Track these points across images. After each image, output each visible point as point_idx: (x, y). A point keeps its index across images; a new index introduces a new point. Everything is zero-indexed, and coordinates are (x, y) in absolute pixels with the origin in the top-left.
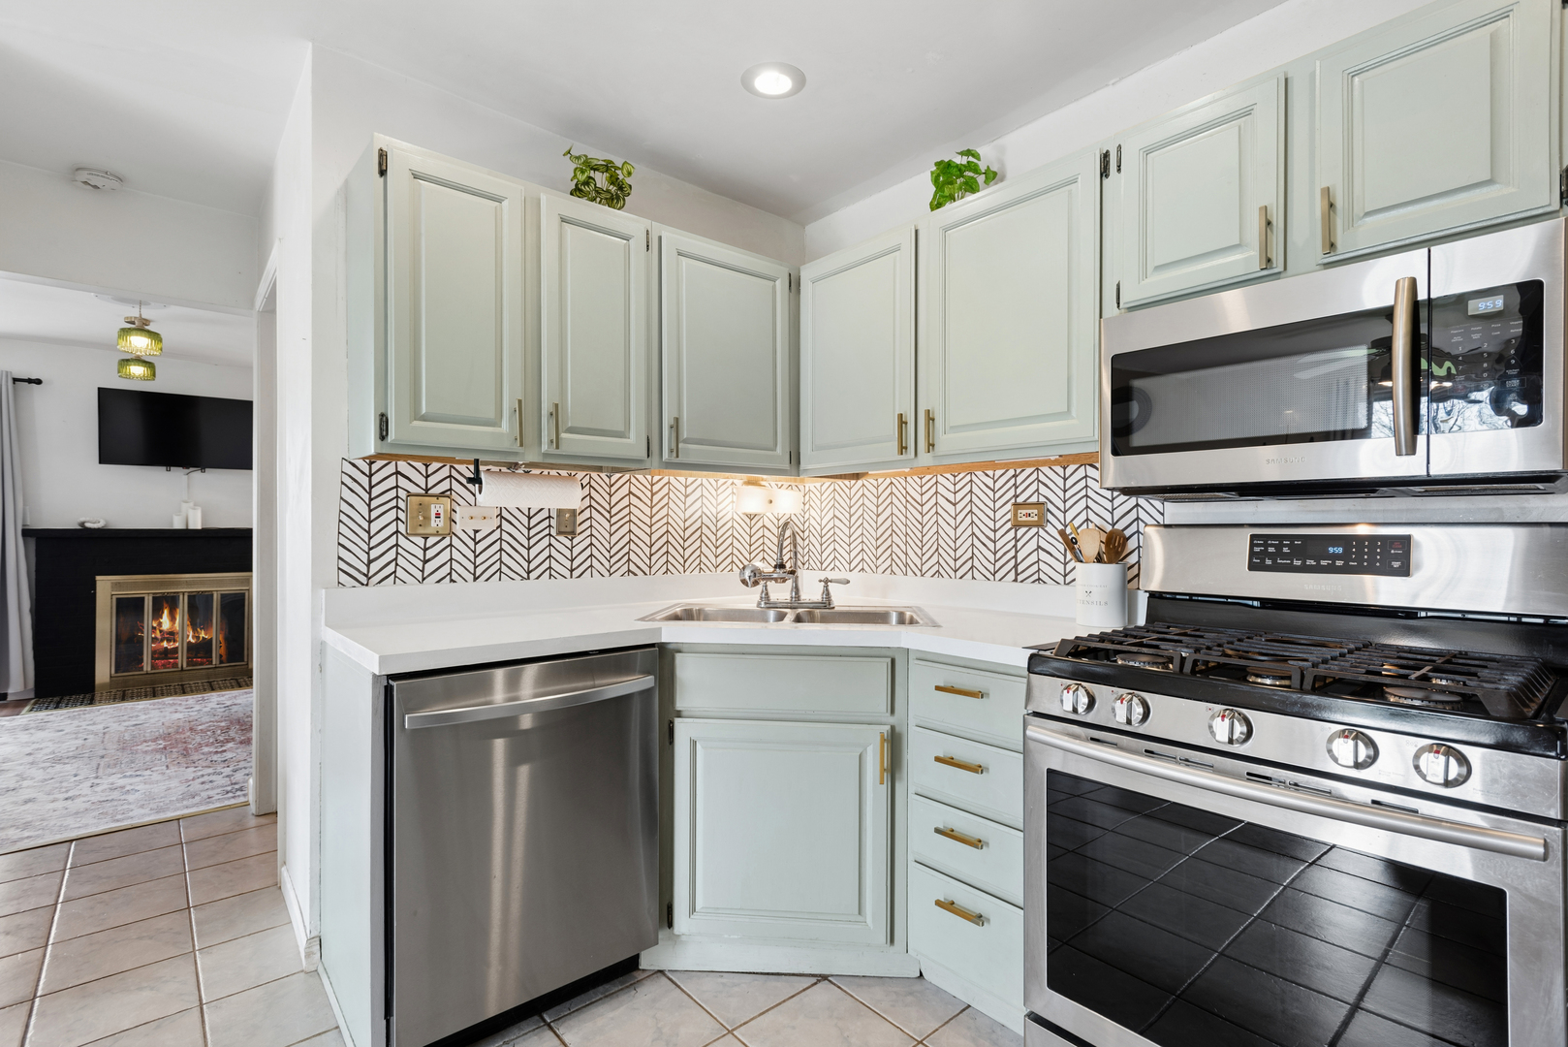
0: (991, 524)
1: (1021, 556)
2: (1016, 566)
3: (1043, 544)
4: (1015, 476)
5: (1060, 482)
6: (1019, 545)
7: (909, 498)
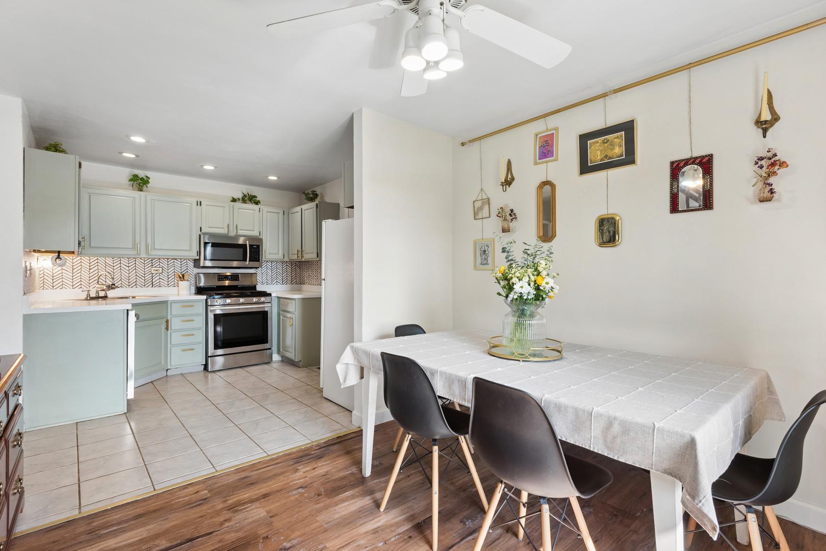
0: (143, 273)
1: (154, 281)
2: (152, 283)
3: (161, 277)
4: (152, 260)
5: (167, 263)
6: (153, 278)
7: (107, 264)
